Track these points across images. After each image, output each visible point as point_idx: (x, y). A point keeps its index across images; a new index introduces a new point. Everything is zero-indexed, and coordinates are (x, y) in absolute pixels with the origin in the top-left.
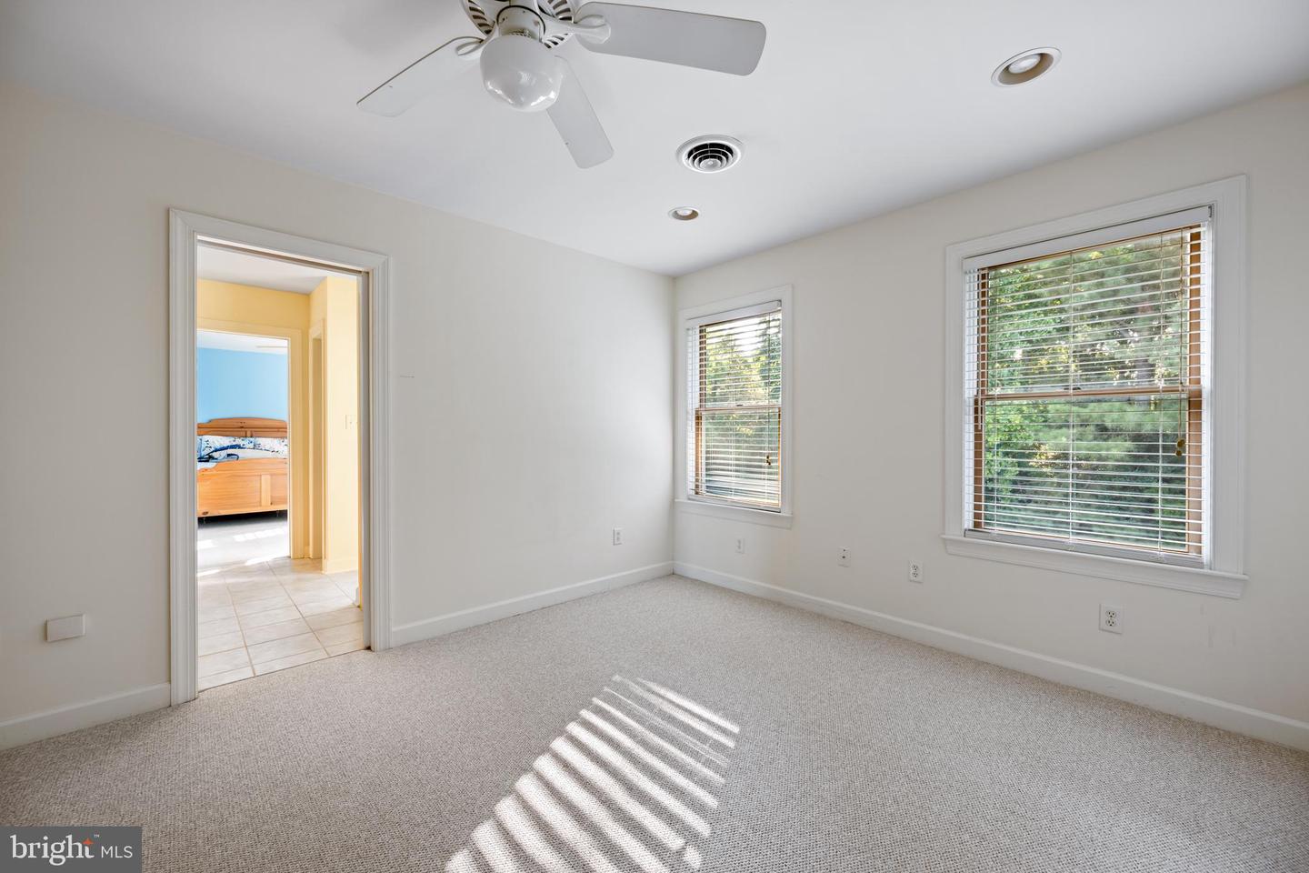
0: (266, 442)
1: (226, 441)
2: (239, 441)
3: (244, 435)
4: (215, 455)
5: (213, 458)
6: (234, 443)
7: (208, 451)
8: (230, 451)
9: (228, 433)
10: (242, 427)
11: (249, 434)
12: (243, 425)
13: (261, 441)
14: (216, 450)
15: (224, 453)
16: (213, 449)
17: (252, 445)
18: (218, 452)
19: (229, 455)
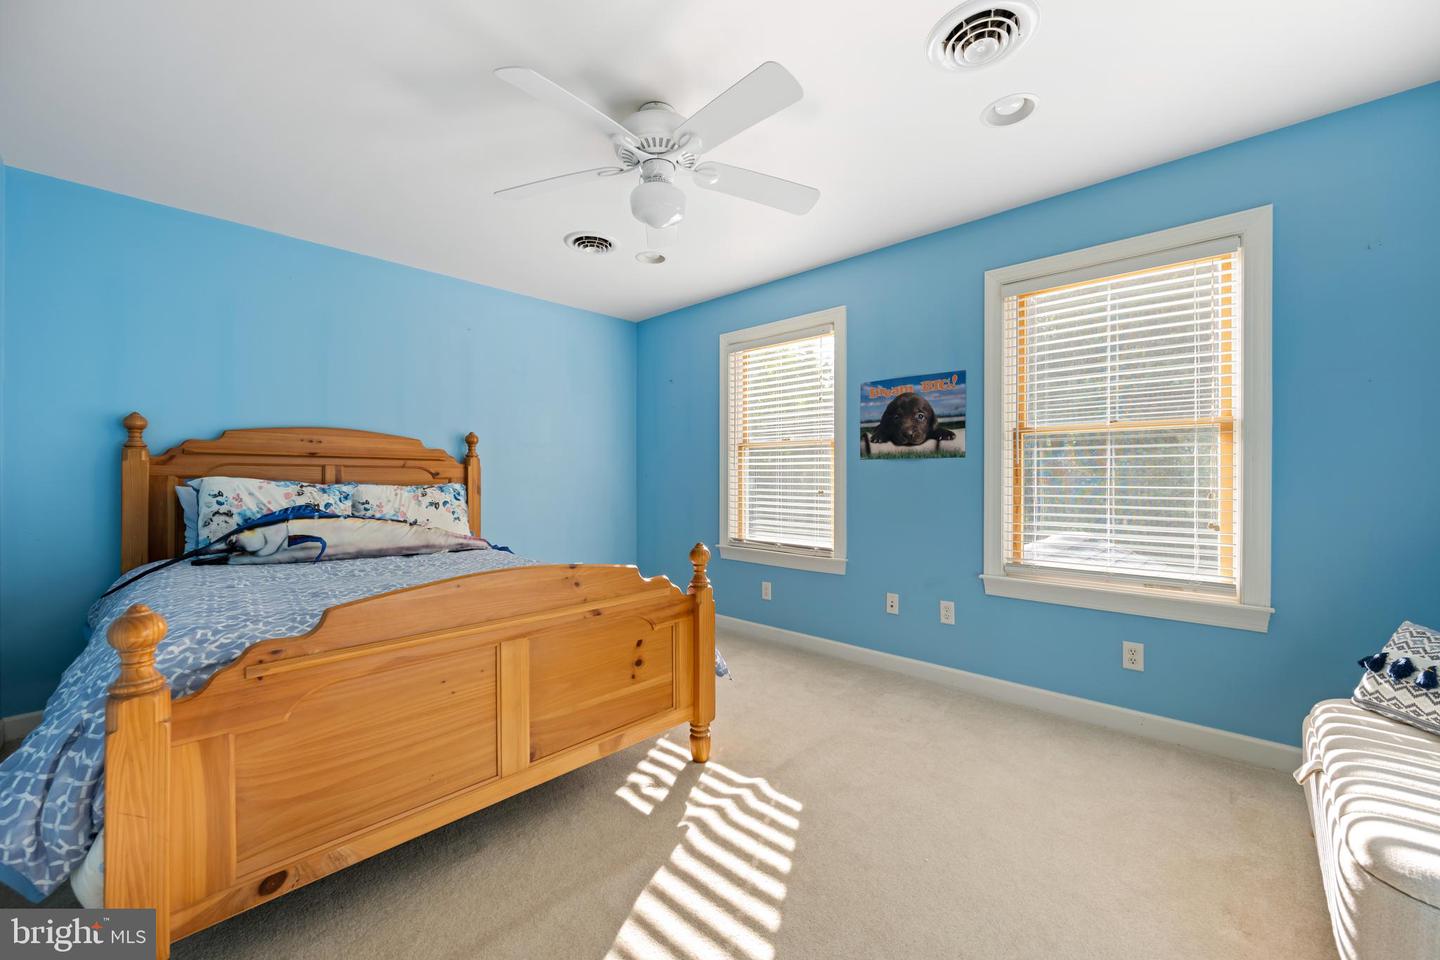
0: (380, 495)
1: (276, 495)
2: (312, 495)
3: (317, 474)
4: (251, 539)
5: (242, 551)
6: (301, 501)
7: (220, 527)
8: (297, 527)
9: (274, 471)
10: (313, 455)
11: (330, 474)
12: (313, 447)
13: (372, 493)
14: (250, 525)
15: (278, 534)
16: (235, 521)
17: (346, 507)
18: (259, 531)
19: (294, 540)
